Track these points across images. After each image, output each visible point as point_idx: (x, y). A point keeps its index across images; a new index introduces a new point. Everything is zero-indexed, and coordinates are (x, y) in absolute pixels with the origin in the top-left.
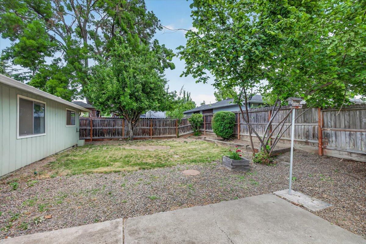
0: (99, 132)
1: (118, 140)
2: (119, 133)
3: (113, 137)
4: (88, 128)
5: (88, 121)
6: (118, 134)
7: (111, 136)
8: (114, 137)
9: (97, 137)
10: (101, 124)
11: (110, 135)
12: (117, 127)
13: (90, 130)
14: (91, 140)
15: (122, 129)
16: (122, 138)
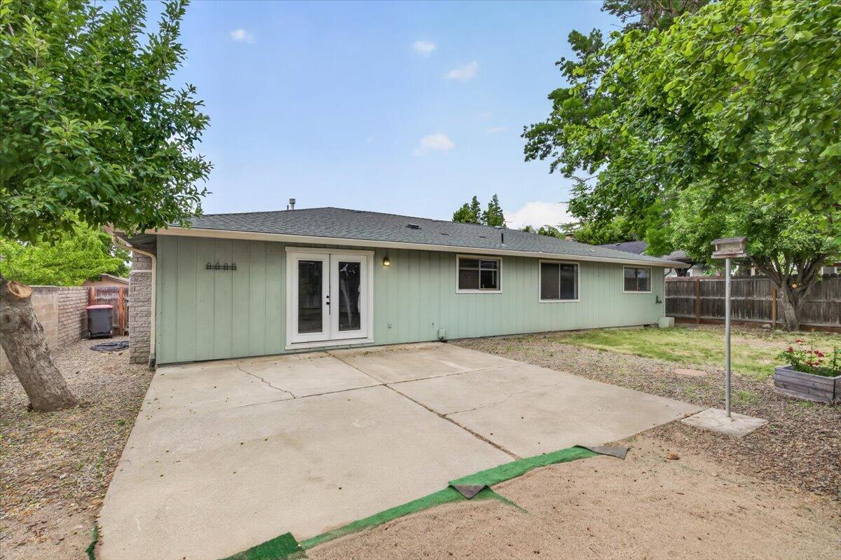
0: (713, 306)
1: (760, 326)
2: (764, 312)
3: (747, 319)
4: (693, 297)
5: (692, 285)
6: (762, 315)
7: (743, 316)
8: (751, 320)
9: (711, 317)
10: (717, 289)
11: (740, 315)
12: (756, 298)
13: (695, 300)
14: (698, 321)
15: (770, 302)
16: (771, 324)
